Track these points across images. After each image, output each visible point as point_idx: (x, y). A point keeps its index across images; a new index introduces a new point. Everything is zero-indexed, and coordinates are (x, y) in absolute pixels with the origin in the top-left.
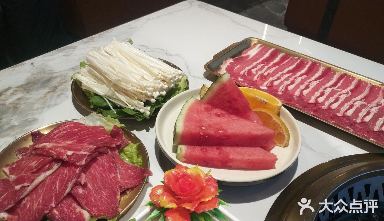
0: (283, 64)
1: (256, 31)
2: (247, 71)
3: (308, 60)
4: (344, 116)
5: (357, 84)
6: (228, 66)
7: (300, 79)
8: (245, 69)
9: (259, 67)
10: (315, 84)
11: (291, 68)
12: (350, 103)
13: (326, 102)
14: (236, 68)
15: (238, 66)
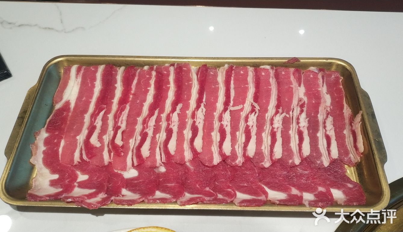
0: (133, 92)
1: (52, 29)
2: (83, 148)
3: (167, 65)
4: (274, 163)
5: (256, 80)
6: (44, 152)
7: (175, 117)
8: (78, 145)
9: (99, 123)
10: (201, 114)
11: (150, 98)
12: (267, 128)
13: (236, 147)
14: (60, 150)
15: (63, 143)
